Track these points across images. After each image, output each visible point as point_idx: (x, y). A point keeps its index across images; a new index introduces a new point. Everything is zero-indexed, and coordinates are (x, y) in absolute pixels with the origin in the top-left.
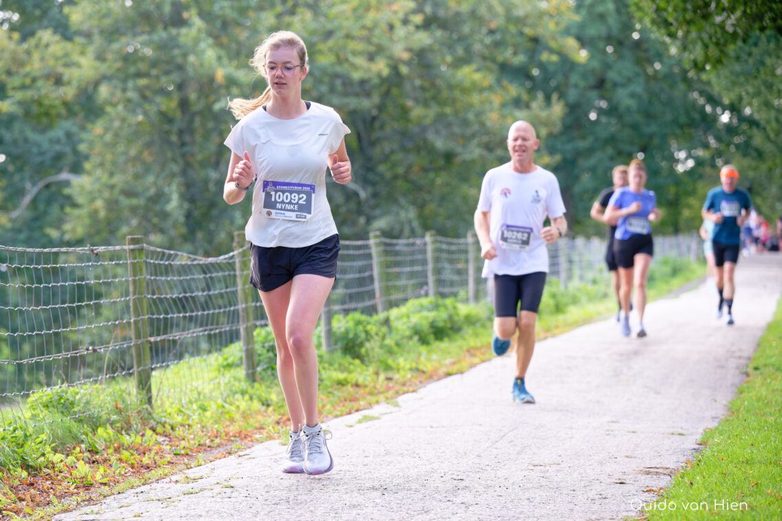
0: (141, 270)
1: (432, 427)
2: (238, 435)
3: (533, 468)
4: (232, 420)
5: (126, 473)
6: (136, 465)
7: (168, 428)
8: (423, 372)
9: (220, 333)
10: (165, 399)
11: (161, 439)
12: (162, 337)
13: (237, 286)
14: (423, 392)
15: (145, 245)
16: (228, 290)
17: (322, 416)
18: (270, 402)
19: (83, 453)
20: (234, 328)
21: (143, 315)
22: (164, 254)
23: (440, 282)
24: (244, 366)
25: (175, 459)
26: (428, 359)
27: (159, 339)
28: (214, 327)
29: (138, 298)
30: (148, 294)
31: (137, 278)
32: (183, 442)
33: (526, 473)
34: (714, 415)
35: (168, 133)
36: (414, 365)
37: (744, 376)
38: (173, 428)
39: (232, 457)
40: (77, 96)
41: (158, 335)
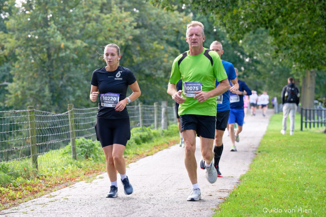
0: (33, 118)
1: (141, 175)
2: (70, 179)
3: (178, 190)
4: (68, 174)
5: (28, 194)
6: (32, 191)
7: (44, 177)
8: (138, 155)
9: (63, 141)
10: (43, 166)
11: (41, 181)
12: (41, 143)
13: (69, 124)
14: (138, 162)
15: (34, 109)
16: (66, 125)
17: (101, 171)
18: (82, 167)
19: (12, 187)
20: (68, 139)
21: (34, 135)
22: (41, 112)
23: (144, 122)
24: (72, 153)
25: (46, 189)
26: (140, 150)
27: (40, 144)
28: (61, 139)
29: (32, 129)
30: (36, 128)
31: (32, 122)
32: (49, 182)
33: (176, 192)
34: (244, 169)
35: (43, 67)
36: (135, 152)
37: (255, 155)
38: (45, 177)
39: (68, 188)
40: (9, 53)
41: (40, 143)
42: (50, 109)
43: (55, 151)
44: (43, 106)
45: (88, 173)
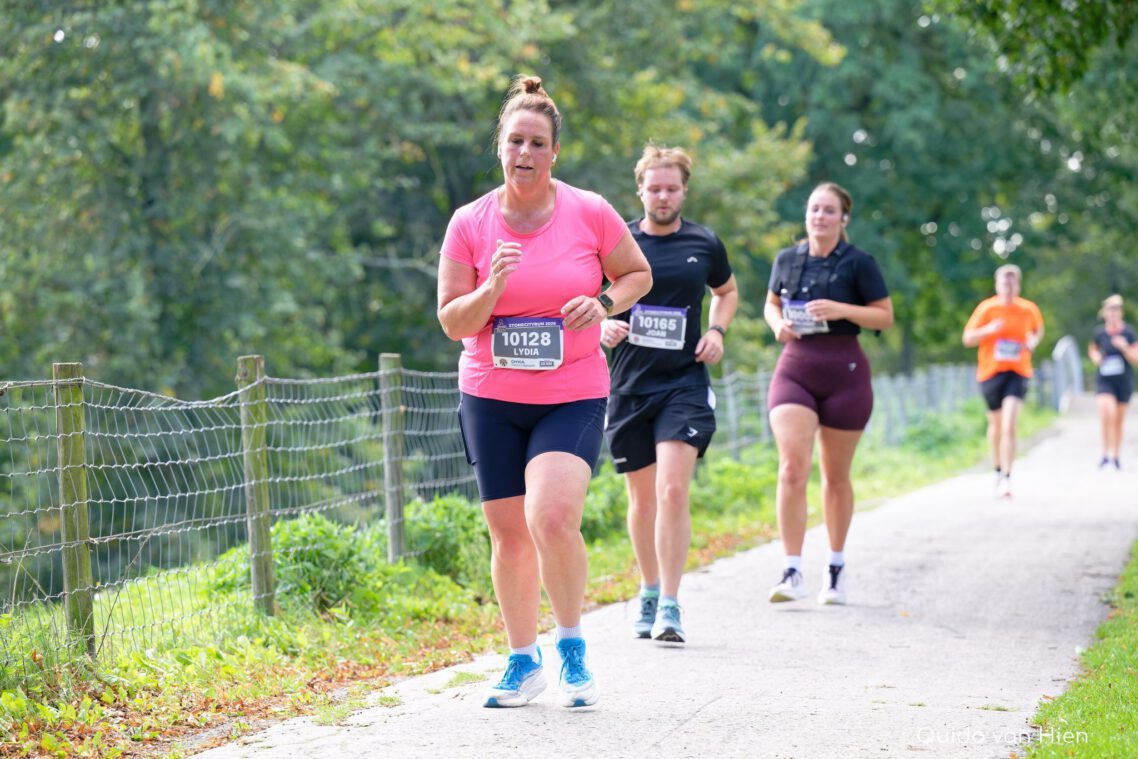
0: (77, 421)
7: (123, 693)
9: (212, 529)
10: (116, 643)
11: (108, 712)
12: (114, 537)
13: (242, 450)
15: (84, 378)
16: (227, 456)
17: (388, 673)
18: (297, 649)
20: (236, 522)
21: (80, 499)
22: (116, 393)
24: (253, 588)
25: (133, 749)
27: (108, 539)
28: (204, 519)
29: (70, 469)
30: (90, 462)
31: (70, 435)
32: (147, 718)
34: (1056, 676)
35: (124, 182)
37: (1108, 607)
38: (130, 695)
39: (231, 747)
41: (105, 533)
42: (150, 377)
43: (173, 572)
44: (117, 362)
45: (329, 680)
